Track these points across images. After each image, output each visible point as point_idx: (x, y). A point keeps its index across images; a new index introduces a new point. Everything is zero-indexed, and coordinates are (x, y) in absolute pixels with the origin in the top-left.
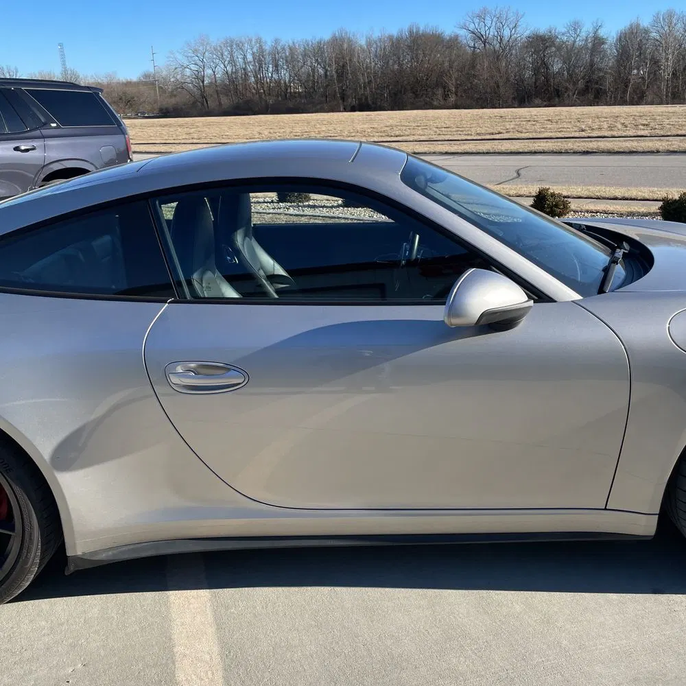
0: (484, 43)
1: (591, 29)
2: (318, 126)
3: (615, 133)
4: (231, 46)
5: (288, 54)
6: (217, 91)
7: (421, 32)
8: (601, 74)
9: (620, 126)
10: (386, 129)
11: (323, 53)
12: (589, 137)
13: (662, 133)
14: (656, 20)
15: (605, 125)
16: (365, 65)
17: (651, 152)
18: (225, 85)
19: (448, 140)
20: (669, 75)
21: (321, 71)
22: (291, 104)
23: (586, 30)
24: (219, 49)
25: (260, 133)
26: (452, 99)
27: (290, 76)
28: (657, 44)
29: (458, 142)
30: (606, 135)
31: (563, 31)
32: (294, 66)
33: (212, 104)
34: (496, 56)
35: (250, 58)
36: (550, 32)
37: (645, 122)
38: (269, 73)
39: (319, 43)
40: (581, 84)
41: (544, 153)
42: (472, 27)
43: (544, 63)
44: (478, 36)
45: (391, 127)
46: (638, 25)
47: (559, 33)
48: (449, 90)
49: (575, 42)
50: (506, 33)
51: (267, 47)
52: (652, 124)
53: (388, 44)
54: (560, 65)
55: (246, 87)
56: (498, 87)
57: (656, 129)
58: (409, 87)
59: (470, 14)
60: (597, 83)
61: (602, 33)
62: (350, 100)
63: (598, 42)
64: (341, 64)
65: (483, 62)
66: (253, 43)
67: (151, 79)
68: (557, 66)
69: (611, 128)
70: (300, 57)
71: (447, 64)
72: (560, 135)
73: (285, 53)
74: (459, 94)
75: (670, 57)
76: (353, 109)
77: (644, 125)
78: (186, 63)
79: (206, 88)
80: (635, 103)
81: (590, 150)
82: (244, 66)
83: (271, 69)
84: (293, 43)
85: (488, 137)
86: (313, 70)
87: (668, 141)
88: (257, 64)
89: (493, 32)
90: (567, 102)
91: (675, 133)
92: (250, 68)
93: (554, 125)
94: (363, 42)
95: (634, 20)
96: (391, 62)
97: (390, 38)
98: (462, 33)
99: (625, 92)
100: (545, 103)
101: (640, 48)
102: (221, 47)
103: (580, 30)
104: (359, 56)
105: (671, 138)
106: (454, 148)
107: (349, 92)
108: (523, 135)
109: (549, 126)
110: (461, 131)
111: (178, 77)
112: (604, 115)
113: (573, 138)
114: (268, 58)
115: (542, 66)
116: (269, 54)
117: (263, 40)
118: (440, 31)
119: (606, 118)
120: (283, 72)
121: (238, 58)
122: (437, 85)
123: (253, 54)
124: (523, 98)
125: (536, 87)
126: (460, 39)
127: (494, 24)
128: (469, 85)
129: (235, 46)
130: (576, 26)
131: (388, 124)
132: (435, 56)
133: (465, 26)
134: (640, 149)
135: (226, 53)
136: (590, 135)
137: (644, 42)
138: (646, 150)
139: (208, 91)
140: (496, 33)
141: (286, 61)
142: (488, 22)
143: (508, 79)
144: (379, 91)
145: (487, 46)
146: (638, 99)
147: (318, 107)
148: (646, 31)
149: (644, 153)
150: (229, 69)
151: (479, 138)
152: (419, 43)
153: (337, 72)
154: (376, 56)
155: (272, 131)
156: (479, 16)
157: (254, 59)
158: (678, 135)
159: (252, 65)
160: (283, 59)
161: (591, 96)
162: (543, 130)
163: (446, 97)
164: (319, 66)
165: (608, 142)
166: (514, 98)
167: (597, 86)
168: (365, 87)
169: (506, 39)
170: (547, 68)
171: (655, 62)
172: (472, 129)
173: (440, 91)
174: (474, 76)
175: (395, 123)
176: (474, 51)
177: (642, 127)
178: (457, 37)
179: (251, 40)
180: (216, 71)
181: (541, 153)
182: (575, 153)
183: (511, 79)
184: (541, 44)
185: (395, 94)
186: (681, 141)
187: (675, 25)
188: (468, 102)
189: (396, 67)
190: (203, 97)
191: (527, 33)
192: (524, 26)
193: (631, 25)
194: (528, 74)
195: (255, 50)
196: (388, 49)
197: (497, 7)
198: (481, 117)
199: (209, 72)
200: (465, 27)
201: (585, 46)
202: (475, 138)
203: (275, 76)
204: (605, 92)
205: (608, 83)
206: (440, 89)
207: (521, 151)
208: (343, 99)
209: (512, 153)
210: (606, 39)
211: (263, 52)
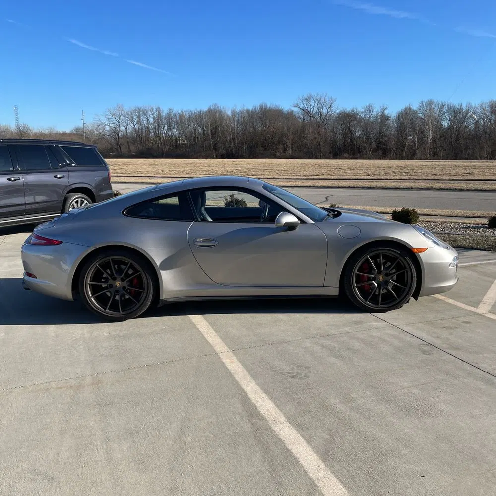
0: (310, 116)
1: (380, 110)
2: (201, 167)
3: (388, 177)
4: (139, 112)
5: (178, 119)
6: (128, 141)
7: (268, 108)
8: (387, 139)
9: (391, 173)
10: (246, 170)
11: (202, 119)
12: (373, 179)
13: (416, 177)
14: (422, 105)
15: (383, 172)
16: (230, 128)
17: (408, 189)
18: (133, 137)
19: (286, 179)
20: (430, 141)
21: (201, 131)
22: (179, 152)
23: (377, 110)
24: (130, 113)
25: (162, 171)
26: (289, 152)
27: (179, 133)
28: (423, 121)
29: (292, 180)
30: (383, 178)
31: (362, 111)
32: (182, 127)
33: (124, 150)
34: (318, 125)
35: (151, 120)
36: (353, 111)
37: (407, 171)
38: (165, 131)
39: (200, 112)
40: (374, 145)
41: (344, 187)
42: (302, 106)
43: (350, 131)
44: (305, 112)
45: (250, 169)
46: (410, 108)
47: (359, 112)
48: (287, 146)
49: (369, 118)
50: (325, 110)
51: (164, 114)
52: (411, 172)
53: (246, 115)
54: (360, 133)
55: (148, 140)
56: (320, 145)
57: (412, 175)
58: (260, 143)
59: (301, 98)
60: (384, 145)
61: (387, 112)
62: (220, 151)
63: (384, 118)
64: (214, 127)
65: (310, 129)
66: (154, 110)
67: (80, 132)
68: (358, 133)
69: (386, 174)
70: (186, 121)
71: (285, 129)
72: (355, 177)
73: (176, 118)
74: (294, 149)
75: (431, 129)
76: (222, 157)
77: (405, 172)
78: (106, 122)
79: (120, 139)
80: (409, 158)
81: (372, 187)
82: (147, 126)
83: (166, 128)
84: (182, 112)
85: (310, 177)
86: (195, 130)
87: (418, 182)
88: (156, 125)
89: (315, 109)
90: (365, 156)
91: (424, 178)
92: (151, 127)
93: (352, 171)
94: (229, 113)
95: (407, 105)
96: (248, 127)
97: (248, 111)
98: (296, 109)
99: (402, 151)
100: (351, 157)
101: (411, 123)
102: (131, 112)
103: (373, 110)
104: (226, 122)
105: (420, 181)
106: (289, 184)
107: (220, 145)
108: (332, 177)
109: (348, 172)
110: (294, 173)
111: (101, 131)
112: (384, 166)
113: (363, 179)
114: (164, 121)
115: (347, 133)
116: (165, 118)
117: (161, 109)
118: (281, 108)
119: (384, 167)
120: (175, 130)
121: (143, 120)
122: (279, 143)
123: (154, 118)
124: (336, 153)
125: (345, 146)
126: (294, 113)
127: (316, 105)
128: (300, 143)
129: (141, 112)
130: (370, 108)
131: (247, 167)
132: (278, 124)
133: (297, 104)
134: (401, 187)
135: (135, 117)
136: (373, 178)
137: (414, 119)
138: (405, 187)
139: (122, 141)
140: (318, 111)
141: (177, 124)
142: (312, 103)
143: (326, 141)
144: (240, 145)
145: (312, 118)
146: (412, 156)
147: (198, 154)
148: (415, 113)
149: (404, 189)
150: (137, 127)
151: (305, 177)
152: (267, 115)
153: (211, 131)
154: (238, 122)
155: (170, 169)
156: (306, 99)
157: (154, 121)
158: (425, 179)
159: (153, 125)
160: (174, 122)
161: (381, 153)
162: (345, 174)
163: (285, 150)
164: (199, 128)
165: (383, 182)
166: (330, 153)
167: (384, 147)
168: (230, 142)
169: (325, 114)
170: (352, 134)
171: (422, 132)
172: (301, 172)
173: (281, 146)
174: (304, 138)
175: (251, 167)
176: (303, 121)
177: (405, 174)
178: (292, 111)
179: (153, 109)
180: (127, 128)
181: (342, 187)
182: (363, 188)
183: (329, 140)
184: (347, 118)
185: (251, 148)
186: (426, 183)
187: (434, 109)
188: (300, 154)
189: (252, 130)
190: (118, 144)
191: (338, 111)
192: (336, 106)
193: (406, 109)
194: (339, 137)
195: (155, 115)
196: (246, 118)
197: (318, 94)
198: (307, 165)
199: (122, 128)
200: (297, 106)
201: (376, 121)
202: (302, 178)
203: (169, 133)
204: (390, 151)
205: (391, 145)
206: (281, 145)
207: (330, 186)
208: (215, 149)
209: (325, 187)
210: (390, 117)
211: (161, 117)
